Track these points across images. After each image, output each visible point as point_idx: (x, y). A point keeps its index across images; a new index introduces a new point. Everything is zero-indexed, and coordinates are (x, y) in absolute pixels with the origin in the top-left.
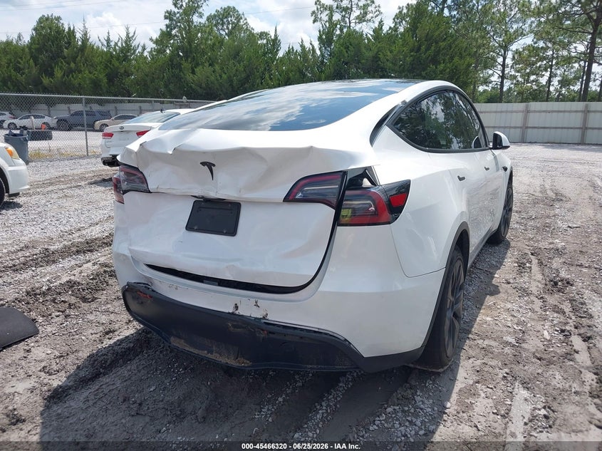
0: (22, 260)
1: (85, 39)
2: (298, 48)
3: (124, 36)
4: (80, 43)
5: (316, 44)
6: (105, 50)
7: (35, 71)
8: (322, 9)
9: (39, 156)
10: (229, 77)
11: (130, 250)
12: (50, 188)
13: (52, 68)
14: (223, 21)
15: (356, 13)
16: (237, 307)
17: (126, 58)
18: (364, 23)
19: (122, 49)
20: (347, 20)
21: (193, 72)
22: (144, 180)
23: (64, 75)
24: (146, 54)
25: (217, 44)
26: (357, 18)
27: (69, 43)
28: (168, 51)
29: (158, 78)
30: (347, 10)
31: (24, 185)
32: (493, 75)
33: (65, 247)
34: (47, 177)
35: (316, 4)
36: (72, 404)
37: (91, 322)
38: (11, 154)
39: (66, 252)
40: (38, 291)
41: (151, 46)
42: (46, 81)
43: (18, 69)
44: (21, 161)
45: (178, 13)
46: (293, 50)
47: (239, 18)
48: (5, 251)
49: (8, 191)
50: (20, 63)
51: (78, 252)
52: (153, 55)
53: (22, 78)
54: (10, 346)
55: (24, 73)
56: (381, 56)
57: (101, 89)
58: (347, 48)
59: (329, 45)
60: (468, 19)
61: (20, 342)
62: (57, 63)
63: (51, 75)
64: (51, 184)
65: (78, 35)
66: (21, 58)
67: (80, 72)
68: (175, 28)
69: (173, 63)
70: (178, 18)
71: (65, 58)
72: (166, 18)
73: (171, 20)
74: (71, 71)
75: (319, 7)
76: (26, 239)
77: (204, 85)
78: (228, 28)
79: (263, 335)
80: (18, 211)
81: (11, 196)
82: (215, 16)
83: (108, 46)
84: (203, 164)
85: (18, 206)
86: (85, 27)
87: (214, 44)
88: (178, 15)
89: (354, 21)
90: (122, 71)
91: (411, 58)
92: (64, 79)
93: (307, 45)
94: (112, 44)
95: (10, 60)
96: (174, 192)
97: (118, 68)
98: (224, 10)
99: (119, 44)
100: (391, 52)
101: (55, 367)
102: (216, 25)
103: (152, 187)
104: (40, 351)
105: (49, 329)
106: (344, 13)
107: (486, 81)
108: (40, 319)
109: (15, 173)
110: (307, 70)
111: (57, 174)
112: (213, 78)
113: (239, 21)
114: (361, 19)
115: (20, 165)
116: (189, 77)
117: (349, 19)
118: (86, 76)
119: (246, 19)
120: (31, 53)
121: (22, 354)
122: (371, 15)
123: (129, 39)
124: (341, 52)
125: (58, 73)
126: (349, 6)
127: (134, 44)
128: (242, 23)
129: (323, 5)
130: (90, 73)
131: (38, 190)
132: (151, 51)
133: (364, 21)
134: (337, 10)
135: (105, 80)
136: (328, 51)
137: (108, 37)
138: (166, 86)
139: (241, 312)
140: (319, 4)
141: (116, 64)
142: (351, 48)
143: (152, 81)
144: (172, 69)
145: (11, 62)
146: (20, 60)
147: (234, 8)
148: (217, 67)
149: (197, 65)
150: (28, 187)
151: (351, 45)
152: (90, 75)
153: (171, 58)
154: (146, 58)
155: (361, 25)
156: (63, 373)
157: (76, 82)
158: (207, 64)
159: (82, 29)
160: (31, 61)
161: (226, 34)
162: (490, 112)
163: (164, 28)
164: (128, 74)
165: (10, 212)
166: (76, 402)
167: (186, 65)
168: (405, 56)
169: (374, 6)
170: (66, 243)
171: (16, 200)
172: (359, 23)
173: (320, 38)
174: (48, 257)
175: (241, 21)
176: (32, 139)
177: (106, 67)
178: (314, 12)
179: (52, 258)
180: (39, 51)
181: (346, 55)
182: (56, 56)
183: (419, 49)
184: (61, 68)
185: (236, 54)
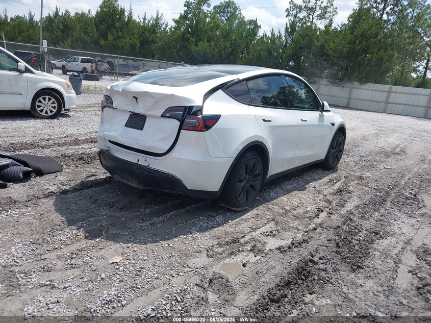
0: (63, 141)
1: (130, 17)
2: (269, 34)
3: (155, 17)
4: (126, 19)
5: (283, 33)
6: (142, 24)
7: (96, 35)
8: (294, 7)
9: (88, 90)
10: (220, 51)
11: (103, 133)
12: (88, 109)
13: (107, 34)
14: (224, 10)
15: (318, 12)
16: (138, 161)
17: (154, 32)
18: (323, 20)
19: (153, 25)
20: (311, 17)
21: (196, 45)
22: (112, 103)
23: (114, 39)
24: (167, 29)
25: (215, 27)
26: (318, 16)
27: (120, 18)
28: (182, 29)
29: (173, 47)
30: (312, 10)
31: (74, 105)
32: (419, 66)
33: (86, 139)
34: (89, 103)
35: (290, 3)
36: (69, 195)
37: (87, 171)
38: (68, 86)
39: (86, 141)
40: (67, 155)
41: (172, 24)
42: (102, 42)
43: (86, 33)
44: (73, 91)
45: (194, 3)
46: (266, 36)
47: (236, 9)
48: (56, 137)
49: (64, 107)
50: (88, 29)
51: (92, 142)
52: (171, 31)
53: (88, 39)
54: (49, 173)
55: (89, 36)
56: (326, 45)
57: (136, 51)
58: (304, 37)
59: (293, 35)
60: (401, 23)
61: (54, 173)
62: (110, 31)
63: (106, 38)
64: (90, 107)
65: (126, 14)
66: (89, 26)
67: (124, 38)
68: (190, 13)
69: (184, 38)
70: (193, 6)
71: (116, 28)
72: (185, 6)
73: (188, 7)
74: (119, 37)
75: (292, 6)
76: (68, 133)
77: (202, 54)
78: (227, 16)
79: (147, 173)
80: (68, 119)
81: (65, 110)
82: (219, 6)
83: (144, 22)
84: (134, 97)
85: (69, 116)
86: (131, 8)
87: (213, 27)
88: (194, 4)
89: (316, 18)
90: (151, 40)
91: (348, 49)
92: (113, 42)
93: (277, 33)
94: (147, 21)
95: (82, 26)
96: (122, 109)
97: (148, 37)
98: (226, 3)
99: (151, 22)
100: (334, 43)
101: (66, 183)
102: (219, 13)
103: (114, 106)
104: (61, 177)
105: (67, 170)
106: (309, 12)
107: (415, 70)
108: (65, 167)
109: (69, 98)
110: (274, 50)
111: (95, 102)
112: (208, 50)
113: (235, 11)
114: (321, 17)
115: (72, 93)
116: (193, 48)
117: (313, 16)
118: (127, 41)
119: (240, 10)
120: (95, 23)
121: (53, 177)
122: (329, 14)
123: (157, 19)
124: (299, 40)
125: (110, 38)
126: (314, 7)
127: (161, 22)
128: (237, 13)
129: (295, 4)
130: (130, 39)
131: (82, 110)
132: (171, 28)
133: (324, 18)
134: (305, 9)
135: (139, 45)
136: (291, 38)
137: (145, 17)
138: (177, 53)
139: (140, 163)
140: (292, 4)
141: (147, 34)
142: (306, 38)
143: (168, 49)
144: (183, 41)
145: (82, 28)
146: (88, 27)
147: (233, 2)
148: (212, 43)
149: (200, 40)
150: (75, 106)
151: (307, 35)
152: (130, 41)
153: (183, 34)
154: (167, 32)
155: (321, 21)
156: (68, 186)
157: (120, 44)
158: (206, 40)
159: (129, 9)
160: (95, 28)
161: (225, 20)
162: (403, 93)
163: (183, 13)
164: (154, 42)
165: (64, 119)
166: (71, 195)
167: (192, 40)
168: (344, 47)
169: (332, 7)
170: (87, 137)
171: (69, 113)
172: (320, 19)
173: (287, 29)
174: (76, 142)
175: (237, 11)
176: (85, 79)
177: (141, 36)
178: (287, 9)
179: (77, 143)
180: (101, 22)
181: (302, 42)
182: (111, 26)
183: (354, 43)
184: (112, 34)
185: (226, 35)
